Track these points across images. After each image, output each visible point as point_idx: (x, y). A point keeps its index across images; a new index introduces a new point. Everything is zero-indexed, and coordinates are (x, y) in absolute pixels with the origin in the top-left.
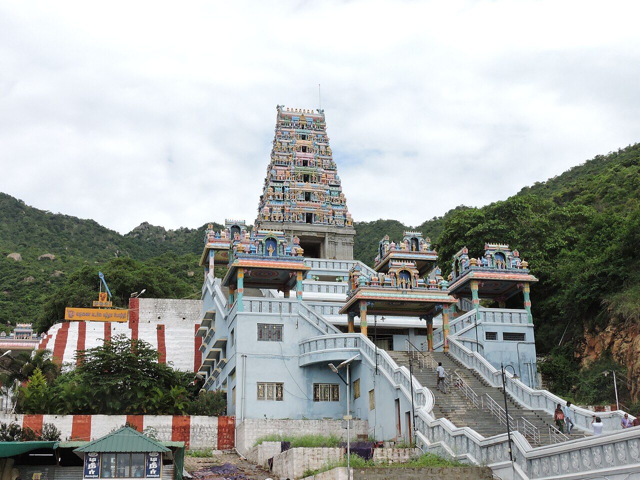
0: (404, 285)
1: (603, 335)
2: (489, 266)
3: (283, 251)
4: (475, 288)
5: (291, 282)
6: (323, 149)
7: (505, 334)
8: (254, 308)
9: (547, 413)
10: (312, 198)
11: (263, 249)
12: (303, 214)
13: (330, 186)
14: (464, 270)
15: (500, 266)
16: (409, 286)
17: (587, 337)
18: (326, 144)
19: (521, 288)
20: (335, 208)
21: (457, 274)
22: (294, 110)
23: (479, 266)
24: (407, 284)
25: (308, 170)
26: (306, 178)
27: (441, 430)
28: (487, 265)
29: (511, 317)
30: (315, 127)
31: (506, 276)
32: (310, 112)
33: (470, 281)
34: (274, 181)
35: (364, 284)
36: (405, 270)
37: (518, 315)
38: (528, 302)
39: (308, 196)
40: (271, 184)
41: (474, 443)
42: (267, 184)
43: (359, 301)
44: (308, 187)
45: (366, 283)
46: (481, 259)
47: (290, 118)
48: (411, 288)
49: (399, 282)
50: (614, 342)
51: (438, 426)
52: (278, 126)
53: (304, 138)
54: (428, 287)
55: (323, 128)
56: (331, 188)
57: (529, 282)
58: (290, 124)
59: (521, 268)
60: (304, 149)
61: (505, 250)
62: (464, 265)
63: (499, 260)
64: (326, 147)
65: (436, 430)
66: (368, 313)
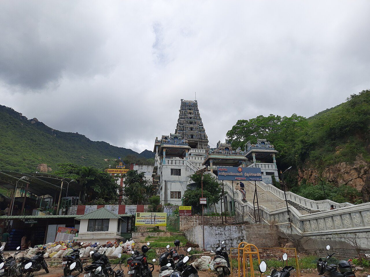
0: (227, 153)
1: (307, 172)
4: (254, 155)
5: (184, 154)
6: (197, 113)
7: (266, 173)
8: (169, 163)
9: (292, 201)
10: (193, 129)
11: (173, 141)
12: (190, 135)
13: (199, 125)
14: (249, 149)
15: (263, 147)
16: (229, 153)
17: (300, 173)
19: (272, 156)
20: (201, 133)
21: (247, 151)
22: (187, 101)
23: (255, 147)
24: (228, 153)
25: (192, 120)
26: (191, 123)
27: (248, 207)
28: (258, 147)
29: (268, 166)
30: (194, 106)
31: (266, 151)
32: (192, 101)
33: (252, 152)
34: (180, 124)
35: (211, 153)
36: (227, 148)
37: (271, 165)
38: (275, 161)
39: (192, 129)
40: (179, 125)
41: (266, 213)
42: (178, 125)
43: (209, 159)
44: (192, 126)
45: (212, 152)
46: (256, 144)
47: (185, 103)
48: (229, 154)
49: (225, 152)
50: (312, 174)
51: (246, 206)
52: (181, 106)
53: (190, 110)
54: (236, 154)
55: (197, 106)
56: (200, 126)
57: (275, 153)
58: (185, 105)
59: (271, 148)
60: (190, 113)
61: (265, 141)
62: (249, 147)
63: (263, 145)
64: (198, 113)
65: (245, 207)
66: (213, 165)
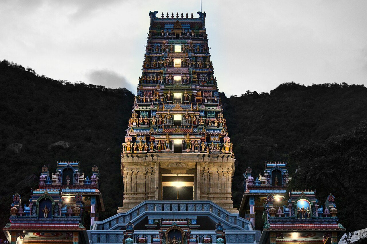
2: (290, 216)
3: (59, 212)
11: (36, 210)
18: (204, 55)
20: (211, 132)
23: (280, 216)
28: (288, 215)
30: (193, 34)
32: (190, 16)
34: (139, 105)
44: (178, 109)
47: (163, 27)
56: (207, 109)
58: (163, 34)
59: (329, 216)
